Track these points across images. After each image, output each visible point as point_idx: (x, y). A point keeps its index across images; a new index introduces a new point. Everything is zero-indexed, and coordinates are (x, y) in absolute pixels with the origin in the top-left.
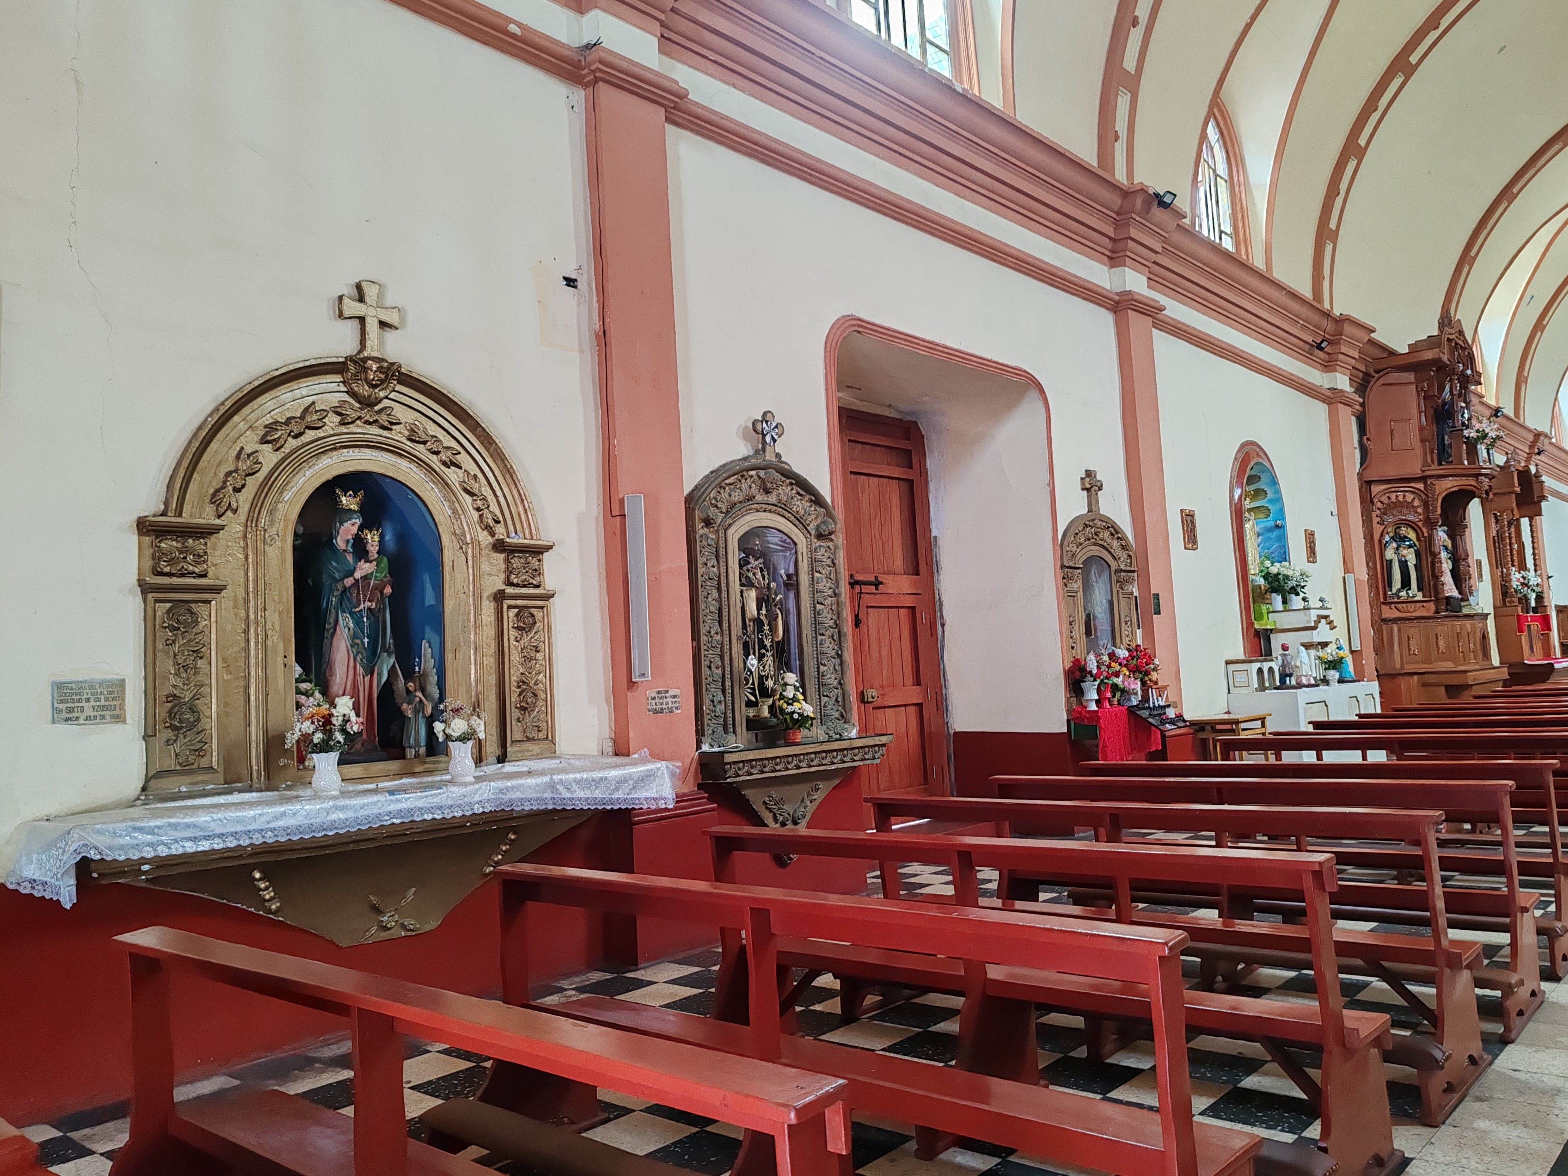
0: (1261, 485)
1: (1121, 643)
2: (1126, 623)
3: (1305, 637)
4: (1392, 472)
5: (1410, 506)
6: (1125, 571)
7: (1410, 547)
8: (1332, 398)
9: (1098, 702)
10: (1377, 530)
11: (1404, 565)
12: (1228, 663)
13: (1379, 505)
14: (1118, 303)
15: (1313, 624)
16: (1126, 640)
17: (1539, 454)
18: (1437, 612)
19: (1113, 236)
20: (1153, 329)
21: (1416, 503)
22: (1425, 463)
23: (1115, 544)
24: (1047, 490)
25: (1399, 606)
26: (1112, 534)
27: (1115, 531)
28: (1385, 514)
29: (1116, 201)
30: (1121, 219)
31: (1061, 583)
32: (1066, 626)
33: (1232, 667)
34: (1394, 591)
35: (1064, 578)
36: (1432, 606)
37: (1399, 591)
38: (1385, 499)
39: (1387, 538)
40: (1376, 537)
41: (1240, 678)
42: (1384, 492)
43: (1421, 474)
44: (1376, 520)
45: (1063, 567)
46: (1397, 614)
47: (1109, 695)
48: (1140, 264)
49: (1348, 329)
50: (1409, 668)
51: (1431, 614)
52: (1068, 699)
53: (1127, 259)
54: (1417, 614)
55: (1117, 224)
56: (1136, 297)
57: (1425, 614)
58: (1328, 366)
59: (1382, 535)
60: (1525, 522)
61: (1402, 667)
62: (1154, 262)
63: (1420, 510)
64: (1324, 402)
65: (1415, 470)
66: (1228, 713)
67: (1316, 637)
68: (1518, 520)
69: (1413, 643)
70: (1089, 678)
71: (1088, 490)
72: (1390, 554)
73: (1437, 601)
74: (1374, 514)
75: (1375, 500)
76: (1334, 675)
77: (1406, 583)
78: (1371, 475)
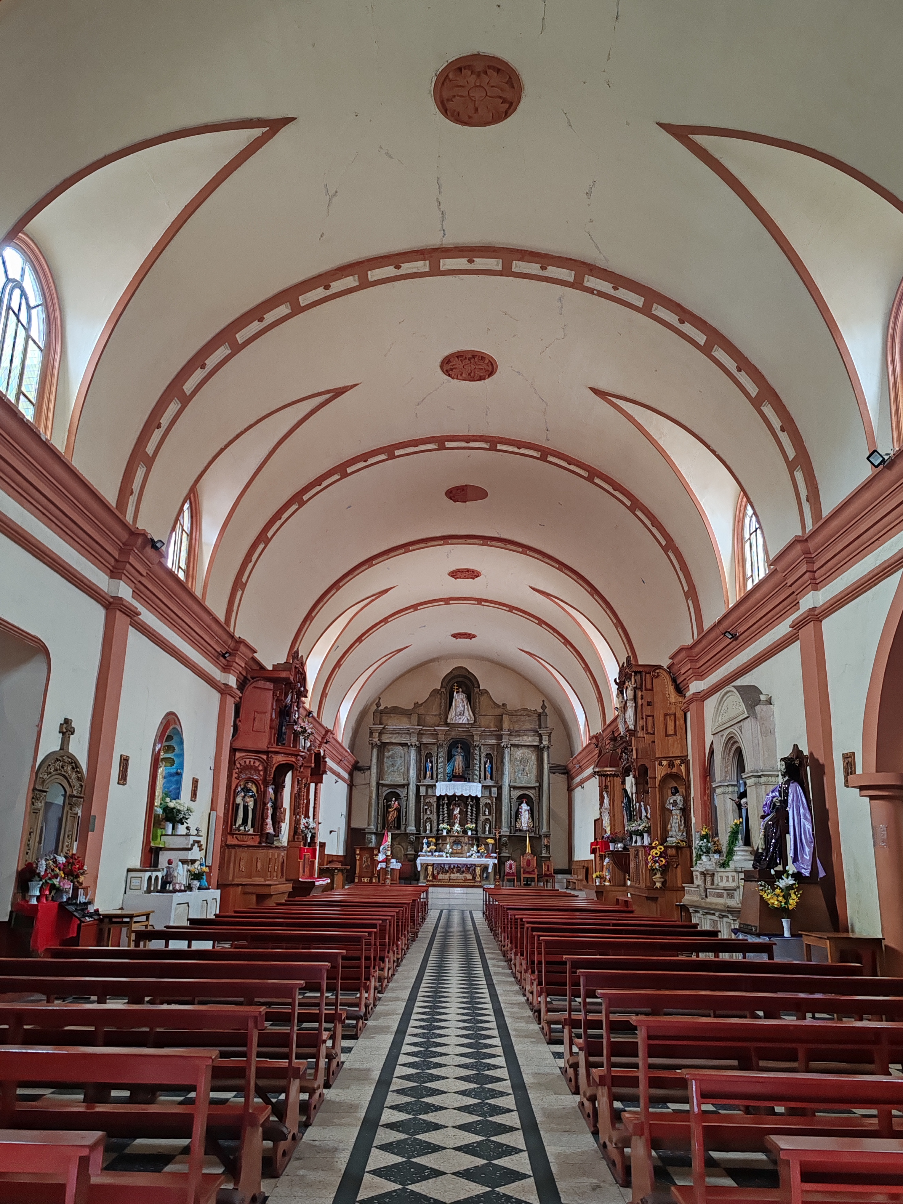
0: (173, 743)
1: (62, 851)
2: (68, 836)
3: (183, 855)
4: (250, 746)
5: (256, 769)
6: (76, 797)
7: (252, 796)
8: (223, 690)
9: (38, 898)
10: (234, 782)
11: (246, 808)
12: (129, 870)
13: (238, 766)
14: (110, 603)
15: (190, 846)
16: (65, 849)
17: (326, 743)
18: (260, 843)
19: (117, 557)
20: (130, 627)
21: (261, 768)
22: (270, 743)
23: (74, 775)
24: (36, 730)
25: (238, 836)
26: (73, 768)
27: (75, 765)
28: (241, 772)
29: (125, 536)
30: (125, 549)
31: (29, 803)
32: (26, 836)
33: (131, 874)
34: (237, 826)
35: (33, 798)
36: (257, 839)
37: (240, 826)
38: (242, 763)
39: (239, 789)
40: (233, 788)
41: (136, 882)
42: (242, 758)
43: (266, 749)
44: (235, 775)
45: (34, 789)
46: (236, 842)
47: (47, 892)
48: (130, 581)
49: (242, 648)
50: (237, 881)
51: (256, 844)
52: (14, 895)
53: (123, 576)
54: (248, 843)
55: (121, 551)
56: (124, 603)
57: (253, 844)
58: (226, 669)
59: (236, 787)
60: (312, 785)
61: (233, 880)
62: (140, 582)
63: (262, 773)
64: (219, 692)
65: (263, 746)
66: (122, 909)
67: (191, 855)
68: (309, 784)
69: (242, 863)
70: (37, 878)
71: (64, 733)
72: (239, 800)
73: (261, 836)
74: (234, 772)
75: (237, 762)
76: (196, 883)
77: (245, 822)
78: (237, 745)
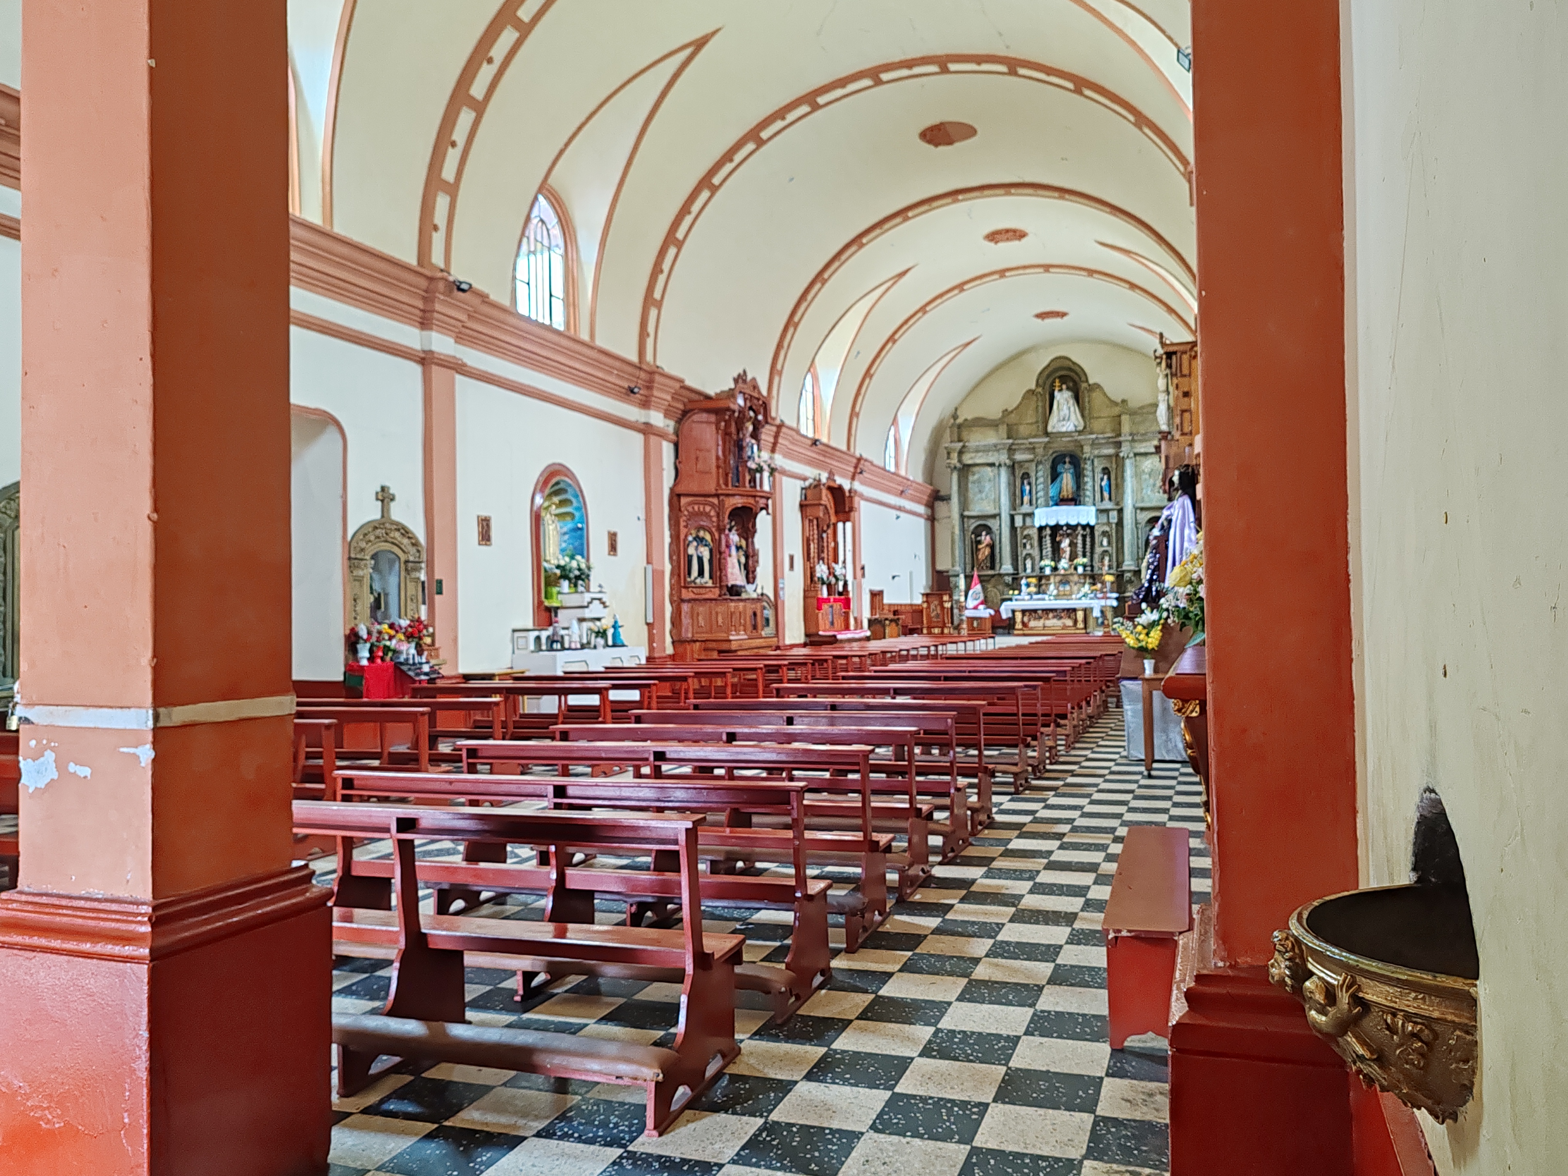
0: (568, 496)
2: (412, 600)
4: (695, 489)
5: (707, 515)
6: (412, 562)
7: (706, 545)
8: (646, 430)
9: (369, 659)
11: (700, 560)
12: (514, 631)
13: (686, 513)
14: (423, 359)
15: (586, 604)
16: (410, 613)
17: (861, 473)
18: (720, 596)
19: (421, 307)
20: (457, 377)
21: (713, 513)
22: (718, 484)
23: (405, 541)
24: (340, 501)
26: (402, 534)
27: (405, 532)
28: (689, 520)
31: (347, 570)
33: (517, 634)
34: (693, 578)
35: (350, 567)
37: (696, 578)
38: (690, 509)
39: (690, 538)
41: (521, 642)
42: (689, 504)
43: (714, 492)
44: (682, 524)
45: (350, 558)
46: (692, 596)
48: (445, 329)
49: (657, 378)
50: (698, 637)
51: (716, 596)
53: (436, 326)
54: (706, 596)
55: (425, 299)
57: (712, 597)
58: (645, 404)
59: (686, 536)
61: (693, 636)
62: (464, 327)
63: (715, 519)
64: (638, 432)
65: (711, 488)
66: (512, 668)
67: (587, 613)
68: (835, 525)
69: (700, 618)
70: (361, 641)
71: (382, 501)
72: (691, 551)
73: (721, 587)
74: (681, 520)
75: (682, 509)
76: (600, 641)
77: (701, 573)
78: (680, 489)
